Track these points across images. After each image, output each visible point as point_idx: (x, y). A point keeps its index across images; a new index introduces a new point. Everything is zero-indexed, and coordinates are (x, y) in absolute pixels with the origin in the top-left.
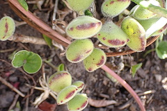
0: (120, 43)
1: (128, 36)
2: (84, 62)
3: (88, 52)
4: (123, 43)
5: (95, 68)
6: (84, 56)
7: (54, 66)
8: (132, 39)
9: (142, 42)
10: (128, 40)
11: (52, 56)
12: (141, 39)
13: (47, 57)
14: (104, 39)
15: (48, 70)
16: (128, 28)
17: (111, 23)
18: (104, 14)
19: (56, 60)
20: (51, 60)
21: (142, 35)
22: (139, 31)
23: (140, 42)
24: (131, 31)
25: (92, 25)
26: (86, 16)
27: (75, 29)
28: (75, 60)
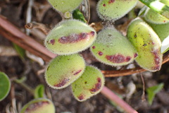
0: (123, 60)
1: (136, 48)
2: (73, 87)
3: (77, 73)
4: (128, 59)
5: (88, 95)
6: (72, 79)
7: (29, 88)
8: (142, 53)
9: (156, 57)
10: (136, 55)
11: (27, 72)
12: (155, 53)
13: (19, 74)
14: (100, 54)
15: (20, 94)
16: (135, 36)
17: (111, 30)
18: (101, 17)
19: (32, 78)
20: (24, 79)
21: (156, 48)
22: (152, 43)
23: (153, 58)
24: (140, 41)
25: (82, 36)
26: (75, 20)
27: (57, 42)
28: (58, 86)
